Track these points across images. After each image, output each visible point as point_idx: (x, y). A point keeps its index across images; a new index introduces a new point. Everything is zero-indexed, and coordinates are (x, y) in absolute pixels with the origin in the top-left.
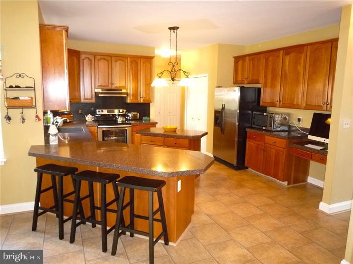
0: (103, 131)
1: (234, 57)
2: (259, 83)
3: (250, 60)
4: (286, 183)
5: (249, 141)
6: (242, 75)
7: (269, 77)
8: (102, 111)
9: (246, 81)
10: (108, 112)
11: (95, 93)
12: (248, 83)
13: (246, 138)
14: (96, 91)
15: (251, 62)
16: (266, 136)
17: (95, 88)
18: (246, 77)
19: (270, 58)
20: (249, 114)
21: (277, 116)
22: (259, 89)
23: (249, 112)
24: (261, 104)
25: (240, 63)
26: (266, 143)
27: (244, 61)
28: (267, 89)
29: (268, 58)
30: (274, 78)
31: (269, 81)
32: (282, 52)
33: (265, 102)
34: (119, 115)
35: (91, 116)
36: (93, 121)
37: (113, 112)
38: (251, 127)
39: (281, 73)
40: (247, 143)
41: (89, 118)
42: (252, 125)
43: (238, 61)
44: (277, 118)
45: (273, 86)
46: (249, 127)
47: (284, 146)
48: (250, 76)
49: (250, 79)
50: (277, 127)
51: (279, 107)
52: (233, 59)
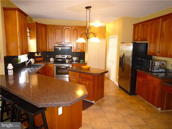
0: (57, 67)
1: (133, 25)
2: (147, 40)
3: (142, 26)
4: (160, 109)
5: (138, 77)
6: (138, 35)
7: (153, 36)
8: (59, 56)
9: (139, 39)
10: (62, 56)
11: (54, 46)
12: (141, 41)
13: (137, 75)
14: (55, 45)
15: (143, 27)
16: (148, 76)
17: (54, 44)
18: (139, 37)
19: (154, 24)
20: (140, 60)
21: (156, 62)
22: (147, 44)
23: (140, 59)
24: (147, 54)
25: (137, 28)
26: (148, 80)
27: (139, 27)
28: (152, 44)
29: (152, 23)
30: (156, 37)
31: (153, 39)
32: (161, 19)
33: (150, 53)
34: (67, 58)
35: (53, 59)
36: (54, 61)
37: (65, 56)
38: (141, 69)
39: (160, 34)
40: (137, 78)
41: (52, 59)
42: (141, 67)
43: (135, 27)
44: (157, 64)
45: (155, 42)
46: (139, 68)
47: (158, 84)
48: (142, 36)
49: (142, 38)
50: (156, 70)
51: (159, 56)
52: (133, 26)
